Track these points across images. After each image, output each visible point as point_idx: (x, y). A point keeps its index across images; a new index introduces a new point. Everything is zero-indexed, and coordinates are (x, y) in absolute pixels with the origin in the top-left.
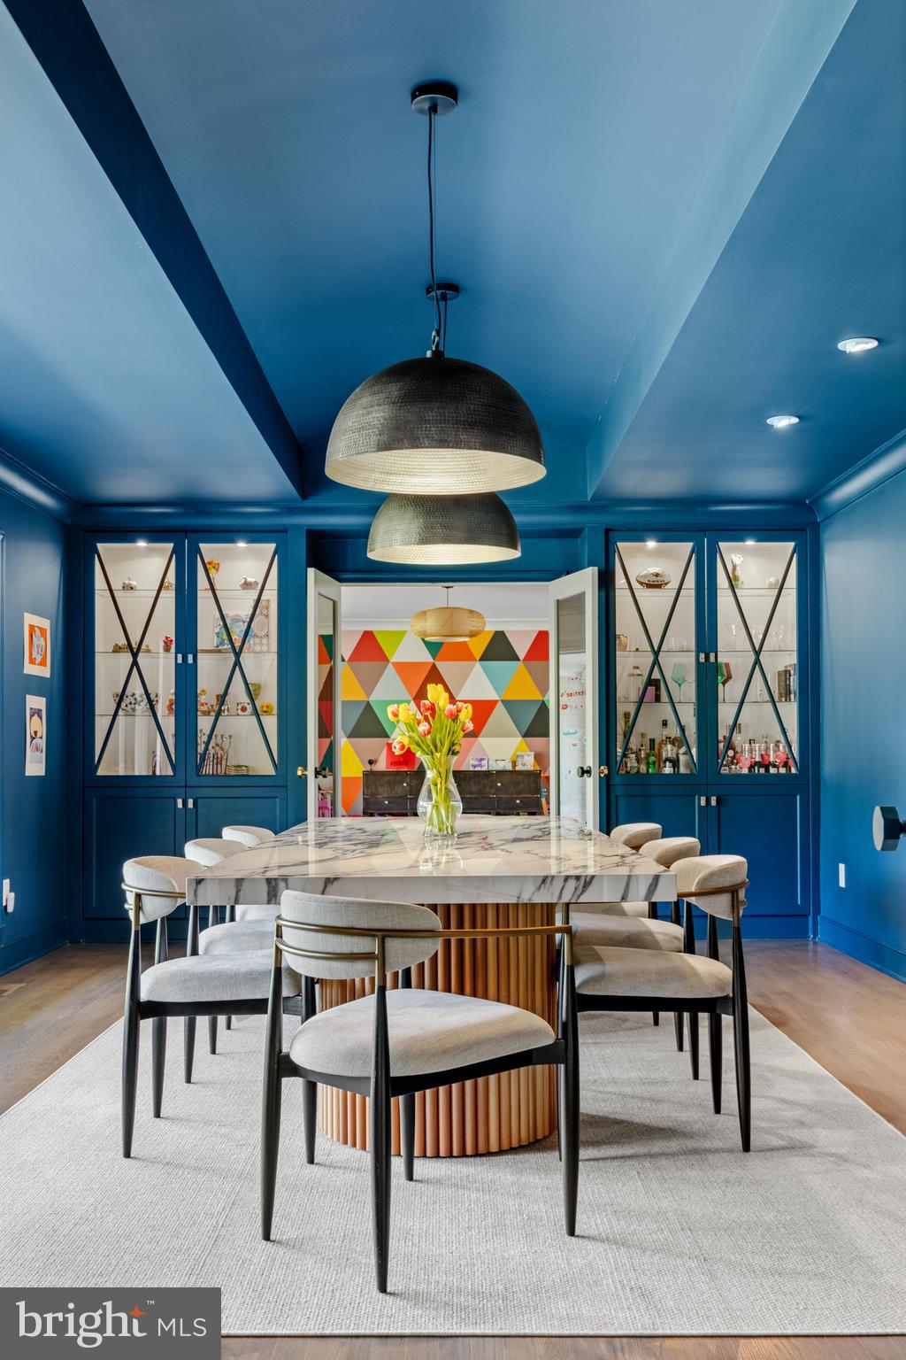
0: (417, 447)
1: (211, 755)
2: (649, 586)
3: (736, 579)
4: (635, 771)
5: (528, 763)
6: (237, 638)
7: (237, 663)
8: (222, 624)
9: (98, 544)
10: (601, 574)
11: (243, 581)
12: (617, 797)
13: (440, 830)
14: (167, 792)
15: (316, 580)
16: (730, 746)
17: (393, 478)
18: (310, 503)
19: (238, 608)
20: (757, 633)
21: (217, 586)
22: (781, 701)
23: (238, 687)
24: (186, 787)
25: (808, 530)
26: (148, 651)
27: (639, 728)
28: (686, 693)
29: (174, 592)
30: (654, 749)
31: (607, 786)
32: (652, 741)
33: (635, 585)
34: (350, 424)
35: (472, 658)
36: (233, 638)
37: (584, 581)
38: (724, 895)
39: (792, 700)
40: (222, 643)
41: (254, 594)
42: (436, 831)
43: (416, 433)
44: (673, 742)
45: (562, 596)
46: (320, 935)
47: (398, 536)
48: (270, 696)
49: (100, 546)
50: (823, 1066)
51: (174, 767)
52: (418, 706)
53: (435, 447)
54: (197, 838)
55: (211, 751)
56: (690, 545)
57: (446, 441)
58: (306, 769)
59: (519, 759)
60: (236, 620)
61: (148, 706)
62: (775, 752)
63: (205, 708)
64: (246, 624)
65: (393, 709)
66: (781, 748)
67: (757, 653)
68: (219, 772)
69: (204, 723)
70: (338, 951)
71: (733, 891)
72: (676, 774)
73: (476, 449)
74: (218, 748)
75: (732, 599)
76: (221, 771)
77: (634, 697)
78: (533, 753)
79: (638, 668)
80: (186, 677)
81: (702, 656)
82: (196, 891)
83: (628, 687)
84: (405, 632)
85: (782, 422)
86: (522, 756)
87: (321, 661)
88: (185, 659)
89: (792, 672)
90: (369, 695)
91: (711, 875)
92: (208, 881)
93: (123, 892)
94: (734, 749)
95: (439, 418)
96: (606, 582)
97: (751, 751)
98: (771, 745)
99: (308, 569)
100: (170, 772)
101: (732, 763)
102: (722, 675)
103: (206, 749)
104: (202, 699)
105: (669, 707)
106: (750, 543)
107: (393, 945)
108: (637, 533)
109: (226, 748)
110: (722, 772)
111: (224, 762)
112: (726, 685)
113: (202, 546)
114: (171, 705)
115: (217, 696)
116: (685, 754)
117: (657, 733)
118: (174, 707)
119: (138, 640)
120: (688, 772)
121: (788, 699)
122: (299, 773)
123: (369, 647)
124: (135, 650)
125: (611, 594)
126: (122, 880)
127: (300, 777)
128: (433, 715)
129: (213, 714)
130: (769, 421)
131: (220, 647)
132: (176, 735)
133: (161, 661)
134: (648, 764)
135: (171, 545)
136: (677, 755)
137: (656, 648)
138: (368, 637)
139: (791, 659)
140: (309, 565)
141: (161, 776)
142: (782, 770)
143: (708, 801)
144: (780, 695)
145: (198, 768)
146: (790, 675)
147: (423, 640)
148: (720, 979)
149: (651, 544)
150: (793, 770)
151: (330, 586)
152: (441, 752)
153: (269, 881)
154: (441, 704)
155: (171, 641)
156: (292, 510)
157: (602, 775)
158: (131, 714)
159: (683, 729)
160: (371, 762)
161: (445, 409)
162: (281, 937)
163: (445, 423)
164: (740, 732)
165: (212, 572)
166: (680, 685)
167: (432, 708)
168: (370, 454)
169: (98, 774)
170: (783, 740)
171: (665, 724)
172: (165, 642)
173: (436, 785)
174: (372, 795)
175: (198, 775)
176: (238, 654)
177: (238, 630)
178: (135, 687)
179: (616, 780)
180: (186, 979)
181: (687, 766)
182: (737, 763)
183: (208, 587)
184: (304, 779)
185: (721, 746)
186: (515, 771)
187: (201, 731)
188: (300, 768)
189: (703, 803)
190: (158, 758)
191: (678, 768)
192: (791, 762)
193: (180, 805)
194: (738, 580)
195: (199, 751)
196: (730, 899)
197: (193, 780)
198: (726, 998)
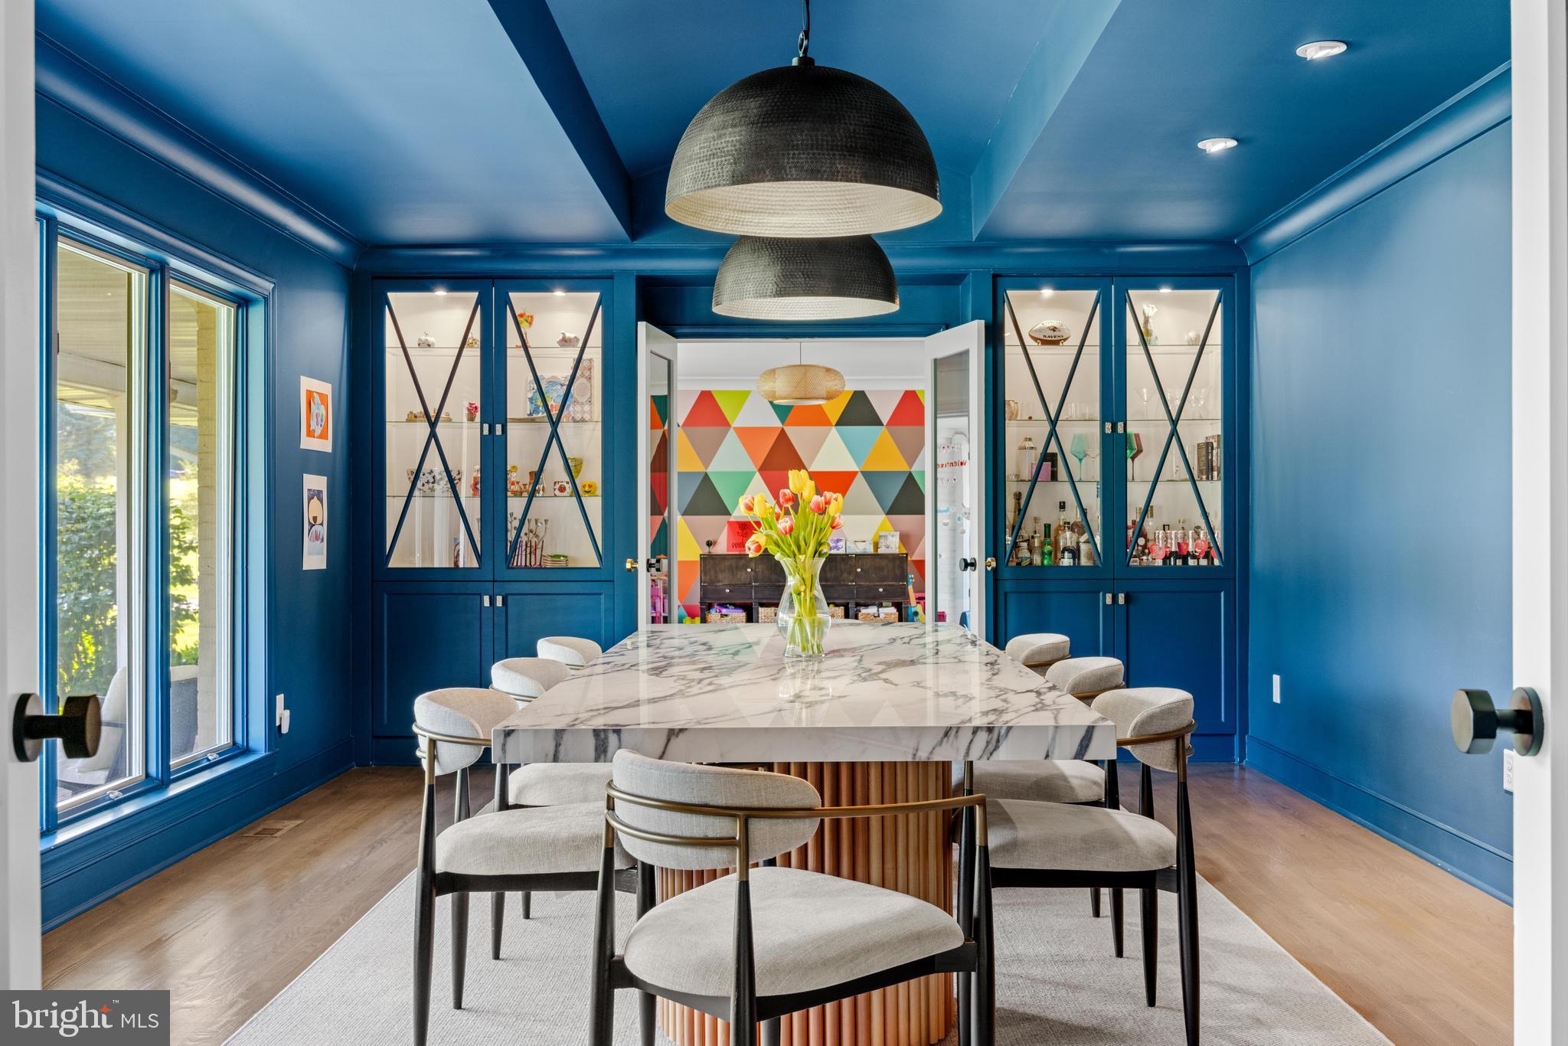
0: (783, 179)
1: (524, 544)
2: (1045, 342)
3: (1149, 333)
4: (1025, 563)
5: (892, 545)
6: (554, 404)
7: (554, 435)
8: (536, 387)
9: (389, 294)
10: (987, 327)
11: (561, 336)
12: (1006, 594)
13: (804, 649)
14: (471, 587)
15: (648, 336)
16: (1141, 533)
17: (748, 217)
18: (640, 244)
19: (556, 368)
20: (1174, 397)
21: (530, 342)
22: (1201, 480)
23: (555, 461)
24: (494, 581)
25: (1236, 275)
26: (449, 420)
27: (1033, 510)
28: (1089, 469)
29: (479, 350)
30: (1050, 537)
31: (994, 582)
32: (1048, 527)
33: (1028, 341)
34: (696, 149)
35: (827, 423)
36: (549, 404)
37: (969, 336)
38: (1166, 742)
39: (1215, 477)
40: (536, 410)
41: (574, 353)
42: (799, 650)
43: (781, 161)
44: (1072, 527)
45: (940, 355)
46: (664, 813)
47: (750, 287)
48: (592, 474)
49: (391, 296)
50: (1273, 938)
51: (479, 557)
52: (776, 496)
53: (805, 179)
54: (507, 657)
55: (524, 539)
56: (1094, 294)
57: (819, 171)
58: (636, 561)
59: (882, 541)
60: (553, 382)
61: (449, 486)
62: (1195, 540)
63: (515, 488)
64: (565, 387)
65: (747, 501)
66: (1202, 536)
67: (1174, 423)
68: (533, 564)
69: (515, 506)
70: (687, 833)
71: (1177, 736)
72: (1076, 567)
73: (856, 181)
74: (531, 535)
75: (1144, 357)
76: (535, 562)
77: (1027, 474)
78: (898, 533)
79: (1030, 439)
80: (493, 450)
81: (1108, 426)
82: (504, 745)
83: (1018, 462)
84: (749, 392)
85: (1217, 146)
86: (886, 536)
87: (654, 426)
88: (492, 429)
89: (1215, 445)
90: (707, 464)
91: (1151, 718)
92: (521, 733)
93: (414, 737)
94: (1145, 536)
95: (810, 142)
96: (994, 338)
97: (1166, 538)
98: (1190, 532)
99: (639, 323)
100: (475, 565)
101: (1143, 553)
102: (1132, 449)
103: (518, 536)
104: (513, 477)
105: (1068, 486)
106: (1165, 291)
107: (759, 827)
108: (1030, 279)
109: (541, 535)
110: (1131, 564)
111: (538, 552)
112: (1136, 460)
113: (512, 295)
114: (476, 484)
115: (531, 473)
116: (1087, 542)
117: (1055, 518)
118: (479, 486)
119: (437, 407)
120: (1090, 564)
121: (1210, 478)
122: (628, 566)
123: (707, 409)
124: (433, 419)
125: (999, 353)
126: (411, 719)
127: (629, 570)
128: (796, 508)
129: (525, 494)
130: (1200, 145)
131: (535, 416)
132: (482, 520)
133: (465, 432)
134: (1043, 554)
135: (475, 295)
136: (1078, 543)
137: (1053, 417)
138: (706, 397)
139: (1215, 429)
140: (639, 318)
141: (464, 568)
142: (1204, 562)
143: (1115, 599)
144: (1201, 472)
145: (508, 559)
146: (1212, 449)
147: (771, 403)
148: (1160, 847)
149: (1047, 293)
150: (1217, 562)
151: (665, 343)
152: (805, 553)
153: (596, 732)
154: (806, 494)
155: (476, 408)
156: (618, 253)
157: (989, 569)
158: (429, 495)
159: (1084, 512)
160: (709, 544)
161: (818, 130)
162: (613, 810)
163: (817, 149)
164: (1152, 516)
165: (524, 326)
166: (1080, 460)
167: (794, 499)
168: (724, 188)
169: (390, 565)
170: (1203, 525)
171: (1062, 506)
172: (469, 410)
173: (799, 594)
174: (712, 582)
175: (508, 568)
176: (555, 424)
177: (555, 395)
178: (433, 462)
179: (1006, 574)
180: (490, 845)
181: (1090, 557)
182: (1149, 553)
183: (520, 344)
184: (634, 572)
185: (1130, 532)
186: (879, 555)
187: (512, 515)
188: (629, 560)
189: (1109, 601)
190: (461, 547)
191: (1079, 559)
192: (1213, 552)
193: (487, 603)
194: (1151, 335)
195: (509, 539)
196: (1175, 746)
197: (502, 573)
198: (1169, 869)
